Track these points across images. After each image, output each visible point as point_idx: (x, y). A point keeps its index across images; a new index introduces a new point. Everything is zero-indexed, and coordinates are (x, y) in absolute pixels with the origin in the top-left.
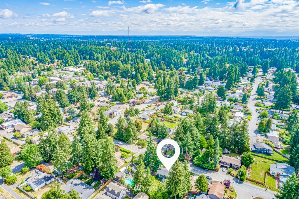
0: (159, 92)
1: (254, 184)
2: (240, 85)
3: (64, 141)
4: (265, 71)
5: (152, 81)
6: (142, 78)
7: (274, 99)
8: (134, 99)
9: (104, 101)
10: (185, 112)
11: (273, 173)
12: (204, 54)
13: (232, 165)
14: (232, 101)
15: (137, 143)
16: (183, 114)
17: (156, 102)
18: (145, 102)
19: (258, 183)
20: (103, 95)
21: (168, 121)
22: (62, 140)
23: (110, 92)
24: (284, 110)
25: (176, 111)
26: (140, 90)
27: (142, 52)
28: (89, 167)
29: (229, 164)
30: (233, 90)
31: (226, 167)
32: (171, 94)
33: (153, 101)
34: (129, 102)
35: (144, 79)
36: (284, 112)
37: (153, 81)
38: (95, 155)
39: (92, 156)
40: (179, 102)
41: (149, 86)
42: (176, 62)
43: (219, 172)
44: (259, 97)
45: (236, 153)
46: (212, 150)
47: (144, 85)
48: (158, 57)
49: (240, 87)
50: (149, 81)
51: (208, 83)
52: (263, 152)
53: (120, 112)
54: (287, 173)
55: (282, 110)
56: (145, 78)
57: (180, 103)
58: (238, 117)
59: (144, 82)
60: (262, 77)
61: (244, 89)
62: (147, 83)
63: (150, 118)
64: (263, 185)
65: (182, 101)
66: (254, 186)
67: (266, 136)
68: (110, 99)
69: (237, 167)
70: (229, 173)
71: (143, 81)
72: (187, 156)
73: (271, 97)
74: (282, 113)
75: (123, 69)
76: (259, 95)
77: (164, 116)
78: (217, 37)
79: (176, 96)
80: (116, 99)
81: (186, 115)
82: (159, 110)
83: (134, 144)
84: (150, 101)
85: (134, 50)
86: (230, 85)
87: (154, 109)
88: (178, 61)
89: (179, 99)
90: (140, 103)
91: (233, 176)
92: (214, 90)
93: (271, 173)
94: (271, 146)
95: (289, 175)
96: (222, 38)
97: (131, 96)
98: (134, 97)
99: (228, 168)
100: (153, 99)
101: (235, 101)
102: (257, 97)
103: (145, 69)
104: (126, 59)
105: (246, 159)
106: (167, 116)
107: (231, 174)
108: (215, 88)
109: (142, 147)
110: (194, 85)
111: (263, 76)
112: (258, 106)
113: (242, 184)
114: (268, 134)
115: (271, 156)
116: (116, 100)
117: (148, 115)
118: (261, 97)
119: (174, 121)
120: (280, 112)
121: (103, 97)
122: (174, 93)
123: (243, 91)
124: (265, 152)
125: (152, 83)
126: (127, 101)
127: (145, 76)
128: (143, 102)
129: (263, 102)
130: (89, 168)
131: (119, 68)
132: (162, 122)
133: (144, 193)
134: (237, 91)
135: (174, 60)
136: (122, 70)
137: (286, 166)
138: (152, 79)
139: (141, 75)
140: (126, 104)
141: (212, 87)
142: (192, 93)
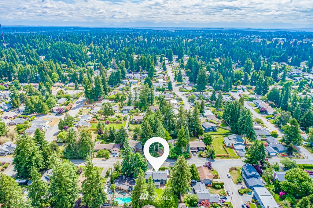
0: (87, 92)
1: (222, 158)
2: (159, 74)
3: (7, 184)
4: (170, 59)
5: (66, 82)
6: (52, 79)
7: (190, 83)
8: (57, 106)
9: (15, 117)
10: (125, 109)
11: (229, 145)
12: (105, 46)
13: (199, 148)
14: (160, 91)
15: (96, 156)
16: (124, 112)
17: (86, 104)
18: (73, 107)
19: (224, 156)
20: (6, 109)
21: (113, 123)
22: (4, 184)
23: (17, 103)
24: (203, 92)
25: (115, 110)
26: (59, 94)
27: (29, 47)
28: (66, 203)
29: (196, 148)
30: (154, 80)
31: (195, 152)
32: (101, 92)
33: (81, 104)
34: (52, 112)
35: (55, 81)
36: (204, 93)
37: (68, 81)
38: (72, 186)
39: (68, 189)
40: (111, 100)
41: (65, 88)
42: (81, 56)
43: (192, 158)
44: (179, 83)
45: (193, 137)
46: (185, 140)
47: (57, 87)
48: (56, 52)
49: (159, 76)
50: (61, 82)
51: (129, 76)
52: (211, 130)
53: (49, 126)
54: (239, 141)
55: (201, 92)
56: (55, 79)
57: (113, 101)
58: (175, 104)
59: (56, 84)
60: (170, 65)
61: (163, 78)
62: (61, 85)
63: (91, 124)
64: (227, 156)
65: (115, 98)
66: (223, 159)
67: (204, 116)
68: (22, 113)
69: (203, 149)
70: (200, 156)
71: (54, 82)
72: (160, 152)
73: (187, 82)
74: (202, 94)
75: (20, 71)
76: (178, 81)
77: (106, 119)
78: (103, 28)
79: (106, 94)
80: (31, 110)
81: (127, 112)
82: (95, 113)
83: (94, 158)
84: (78, 104)
85: (16, 45)
86: (152, 75)
87: (89, 113)
88: (83, 56)
89: (111, 96)
90: (68, 109)
91: (205, 157)
92: (138, 82)
93: (227, 145)
94: (215, 123)
95: (240, 142)
96: (109, 28)
97: (52, 103)
98: (56, 103)
99: (196, 151)
100: (80, 102)
101: (163, 90)
102: (177, 84)
103: (51, 69)
104: (12, 58)
105: (208, 139)
106: (110, 117)
107: (202, 157)
108: (137, 80)
109: (106, 159)
110: (118, 80)
111: (169, 63)
112: (182, 91)
113: (215, 162)
114: (204, 114)
115: (217, 131)
116: (32, 112)
117: (86, 121)
118: (181, 83)
119: (120, 121)
120: (200, 94)
121: (8, 111)
122: (104, 91)
123: (164, 79)
124: (212, 129)
125: (66, 84)
126: (49, 110)
127: (56, 77)
128: (71, 108)
129: (184, 87)
130: (67, 206)
131: (12, 70)
132: (108, 125)
133: (149, 205)
134: (159, 80)
135: (78, 55)
136: (19, 73)
137: (235, 136)
138: (66, 79)
139: (50, 75)
140: (49, 114)
141: (134, 79)
142: (118, 88)
